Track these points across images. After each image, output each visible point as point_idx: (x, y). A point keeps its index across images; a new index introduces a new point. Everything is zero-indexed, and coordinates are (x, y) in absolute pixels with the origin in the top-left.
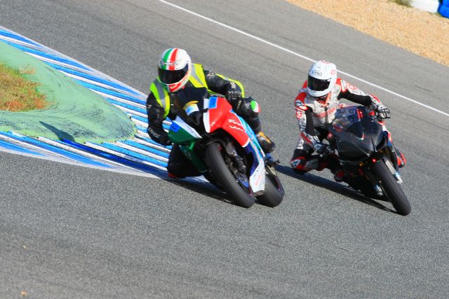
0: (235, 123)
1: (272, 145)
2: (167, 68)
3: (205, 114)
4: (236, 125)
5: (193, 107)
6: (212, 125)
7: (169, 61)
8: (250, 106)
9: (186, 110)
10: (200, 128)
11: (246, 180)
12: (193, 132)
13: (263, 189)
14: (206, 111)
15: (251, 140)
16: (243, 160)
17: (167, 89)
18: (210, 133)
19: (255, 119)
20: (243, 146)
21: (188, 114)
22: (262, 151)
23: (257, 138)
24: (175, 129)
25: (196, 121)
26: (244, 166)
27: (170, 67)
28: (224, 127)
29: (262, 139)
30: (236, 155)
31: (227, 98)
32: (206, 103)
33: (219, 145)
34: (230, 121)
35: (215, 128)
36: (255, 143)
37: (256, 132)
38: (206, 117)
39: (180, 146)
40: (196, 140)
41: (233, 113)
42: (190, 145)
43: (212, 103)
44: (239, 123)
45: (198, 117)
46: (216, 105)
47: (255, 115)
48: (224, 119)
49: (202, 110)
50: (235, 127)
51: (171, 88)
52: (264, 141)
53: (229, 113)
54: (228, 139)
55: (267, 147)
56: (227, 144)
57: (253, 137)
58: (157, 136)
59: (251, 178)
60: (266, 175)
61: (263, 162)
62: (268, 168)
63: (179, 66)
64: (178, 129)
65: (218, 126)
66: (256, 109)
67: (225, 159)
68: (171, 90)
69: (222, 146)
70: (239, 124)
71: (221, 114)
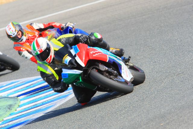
0: (95, 52)
1: (121, 50)
2: (39, 53)
3: (76, 58)
4: (96, 53)
5: (67, 59)
6: (84, 61)
7: (37, 49)
8: (95, 37)
9: (65, 63)
10: (79, 67)
11: (121, 78)
12: (76, 72)
13: (132, 77)
14: (75, 56)
15: (109, 55)
16: (112, 69)
17: (46, 64)
18: (85, 66)
19: (102, 42)
20: (107, 61)
21: (67, 64)
22: (118, 57)
23: (111, 52)
24: (66, 76)
25: (74, 65)
26: (115, 72)
27: (40, 51)
28: (91, 58)
29: (114, 51)
30: (107, 68)
31: (82, 42)
32: (73, 52)
33: (94, 69)
34: (91, 53)
35: (87, 62)
36: (112, 55)
37: (108, 50)
38: (77, 59)
39: (75, 84)
40: (80, 75)
41: (90, 47)
42: (79, 80)
43: (76, 50)
44: (97, 50)
45: (73, 62)
46: (78, 49)
47: (100, 40)
48: (87, 54)
49: (73, 57)
50: (96, 54)
51: (48, 61)
52: (116, 52)
53: (88, 49)
54: (97, 63)
55: (120, 54)
56: (98, 66)
57: (109, 53)
58: (59, 88)
59: (122, 75)
60: (129, 68)
61: (123, 63)
62: (127, 65)
63: (44, 47)
64: (67, 75)
65: (87, 59)
66: (99, 37)
67: (103, 74)
68: (49, 62)
69: (96, 69)
70: (97, 52)
71: (84, 52)
